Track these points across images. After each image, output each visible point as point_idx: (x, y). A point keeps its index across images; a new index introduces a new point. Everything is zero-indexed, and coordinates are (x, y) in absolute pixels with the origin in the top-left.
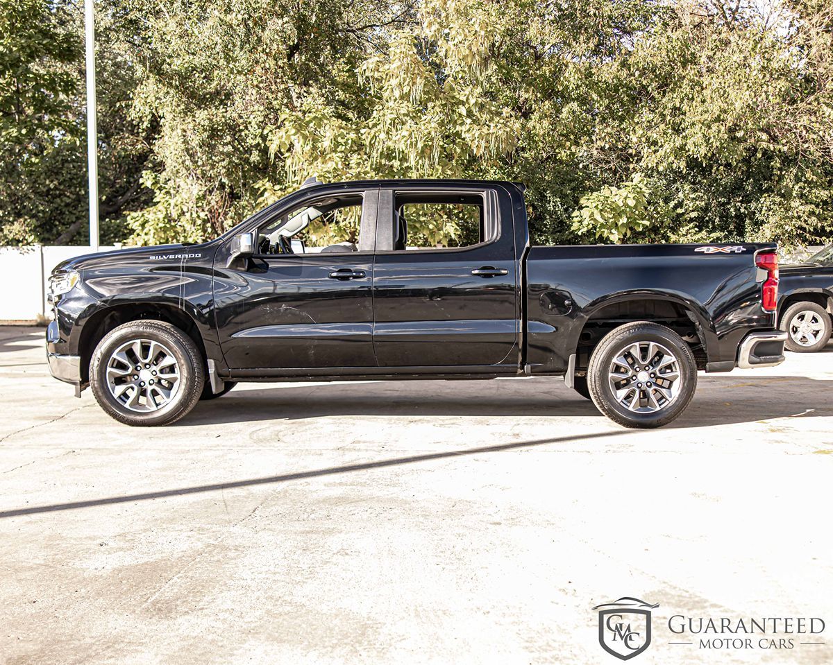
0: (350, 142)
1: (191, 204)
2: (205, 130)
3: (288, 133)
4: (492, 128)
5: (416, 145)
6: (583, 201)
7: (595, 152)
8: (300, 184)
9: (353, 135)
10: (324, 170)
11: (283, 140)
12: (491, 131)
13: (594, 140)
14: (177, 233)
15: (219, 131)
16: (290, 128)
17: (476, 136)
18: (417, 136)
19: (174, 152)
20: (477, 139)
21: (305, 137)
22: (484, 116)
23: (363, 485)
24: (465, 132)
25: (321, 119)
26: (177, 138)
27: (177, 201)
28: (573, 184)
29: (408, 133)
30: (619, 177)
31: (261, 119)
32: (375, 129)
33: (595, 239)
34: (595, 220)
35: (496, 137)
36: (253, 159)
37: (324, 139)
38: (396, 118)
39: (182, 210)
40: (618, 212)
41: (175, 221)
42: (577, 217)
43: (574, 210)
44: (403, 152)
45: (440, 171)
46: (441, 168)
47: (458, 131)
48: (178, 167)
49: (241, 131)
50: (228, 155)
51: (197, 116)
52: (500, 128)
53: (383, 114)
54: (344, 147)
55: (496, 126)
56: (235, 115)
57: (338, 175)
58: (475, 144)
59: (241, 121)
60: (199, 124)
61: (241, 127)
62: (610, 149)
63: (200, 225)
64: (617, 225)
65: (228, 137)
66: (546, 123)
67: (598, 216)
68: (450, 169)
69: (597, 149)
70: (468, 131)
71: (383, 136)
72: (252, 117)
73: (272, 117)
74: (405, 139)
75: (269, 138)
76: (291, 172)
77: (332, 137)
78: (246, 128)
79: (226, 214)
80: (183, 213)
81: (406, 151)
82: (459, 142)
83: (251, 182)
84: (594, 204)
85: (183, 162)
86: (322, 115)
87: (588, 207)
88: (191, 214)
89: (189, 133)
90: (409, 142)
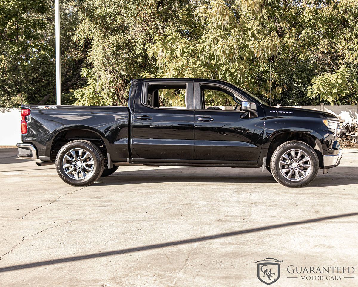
0: (190, 51)
1: (107, 85)
2: (114, 46)
3: (158, 47)
4: (265, 42)
5: (226, 51)
6: (313, 81)
7: (320, 55)
8: (164, 73)
9: (192, 47)
10: (177, 66)
11: (156, 50)
12: (264, 44)
13: (319, 48)
14: (99, 100)
15: (121, 46)
16: (159, 44)
17: (257, 47)
18: (226, 47)
19: (99, 58)
20: (257, 49)
21: (167, 49)
22: (261, 36)
23: (243, 244)
24: (251, 45)
25: (175, 39)
26: (100, 51)
27: (100, 83)
28: (308, 72)
29: (221, 46)
30: (333, 68)
31: (143, 40)
32: (204, 44)
33: (319, 101)
34: (320, 91)
35: (267, 47)
36: (139, 61)
37: (177, 50)
38: (214, 38)
39: (102, 88)
40: (332, 86)
41: (98, 94)
42: (310, 89)
43: (308, 86)
44: (218, 56)
45: (237, 66)
46: (238, 64)
47: (247, 45)
48: (100, 66)
49: (133, 46)
50: (126, 59)
51: (110, 39)
52: (270, 42)
53: (208, 36)
54: (187, 54)
55: (267, 41)
56: (130, 38)
57: (184, 68)
58: (256, 51)
59: (133, 41)
60: (112, 42)
61: (133, 45)
62: (327, 53)
63: (111, 96)
64: (331, 93)
65: (126, 50)
66: (293, 40)
67: (321, 89)
68: (243, 65)
69: (320, 53)
70: (253, 44)
71: (207, 47)
72: (138, 39)
73: (148, 39)
74: (220, 49)
75: (148, 50)
76: (159, 68)
77: (181, 48)
78: (136, 45)
79: (124, 90)
80: (103, 90)
81: (220, 55)
82: (248, 50)
83: (138, 73)
84: (319, 82)
85: (103, 63)
86: (176, 37)
87: (316, 84)
88: (107, 90)
89: (106, 48)
90: (222, 50)
